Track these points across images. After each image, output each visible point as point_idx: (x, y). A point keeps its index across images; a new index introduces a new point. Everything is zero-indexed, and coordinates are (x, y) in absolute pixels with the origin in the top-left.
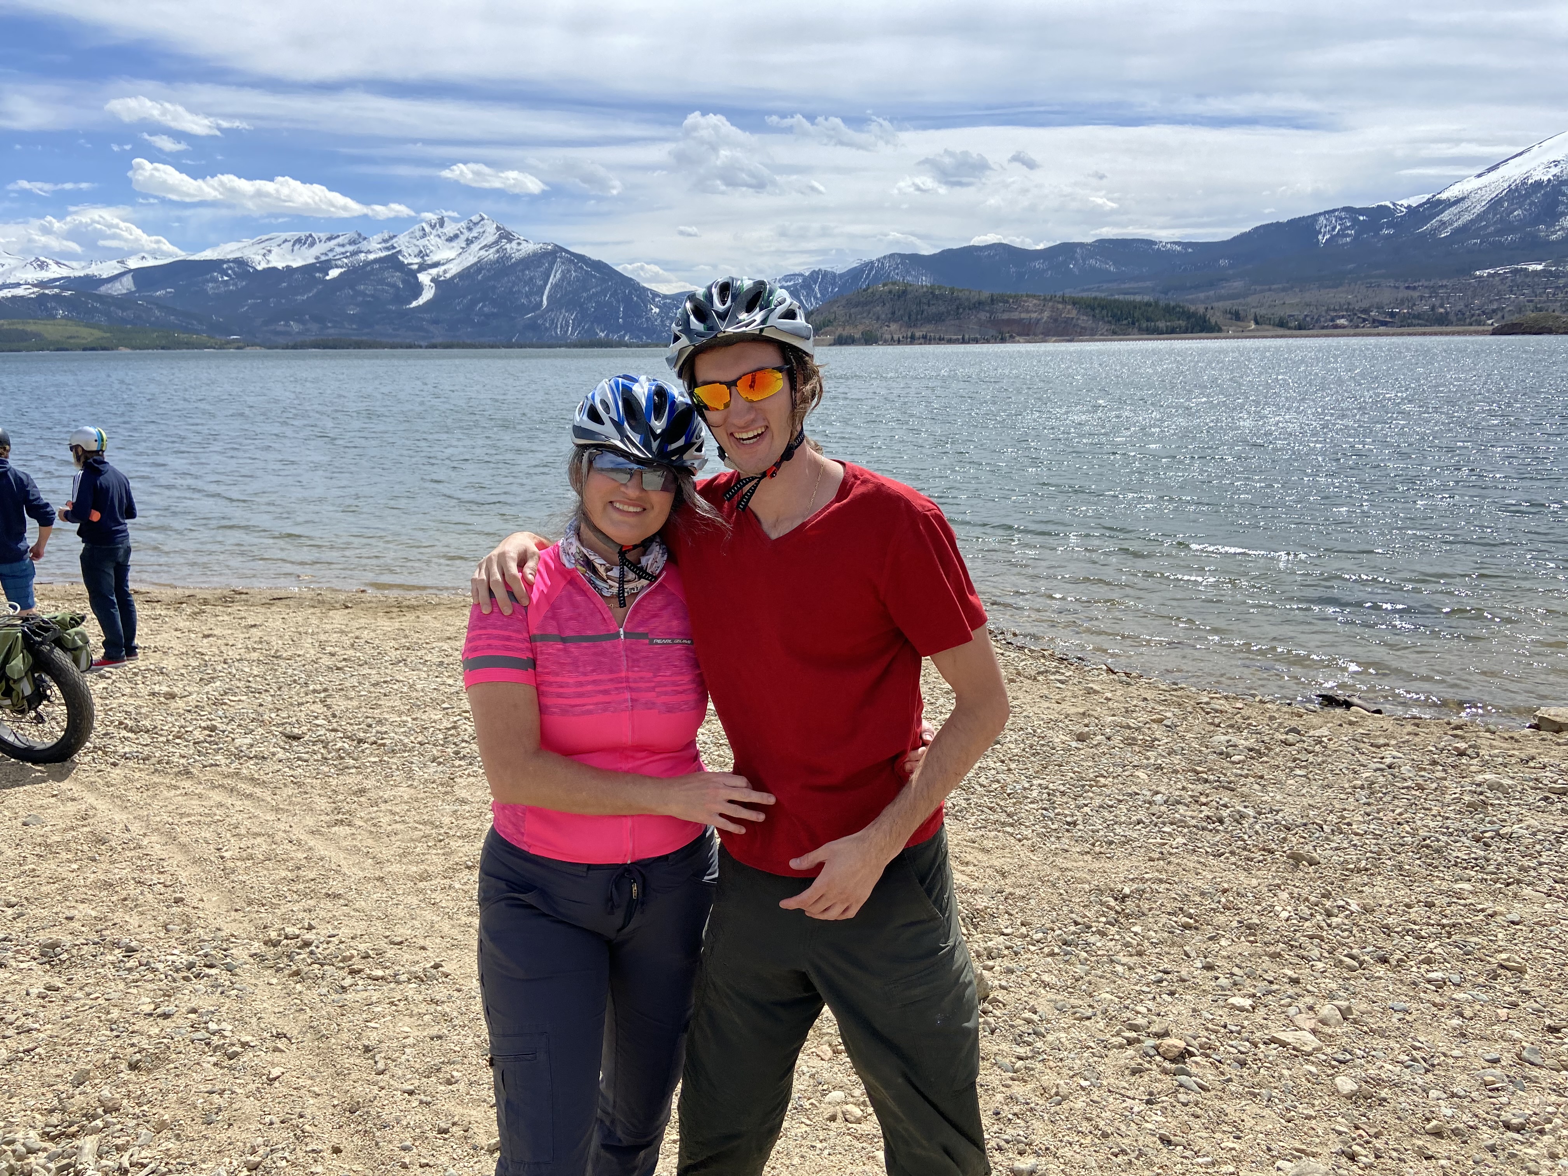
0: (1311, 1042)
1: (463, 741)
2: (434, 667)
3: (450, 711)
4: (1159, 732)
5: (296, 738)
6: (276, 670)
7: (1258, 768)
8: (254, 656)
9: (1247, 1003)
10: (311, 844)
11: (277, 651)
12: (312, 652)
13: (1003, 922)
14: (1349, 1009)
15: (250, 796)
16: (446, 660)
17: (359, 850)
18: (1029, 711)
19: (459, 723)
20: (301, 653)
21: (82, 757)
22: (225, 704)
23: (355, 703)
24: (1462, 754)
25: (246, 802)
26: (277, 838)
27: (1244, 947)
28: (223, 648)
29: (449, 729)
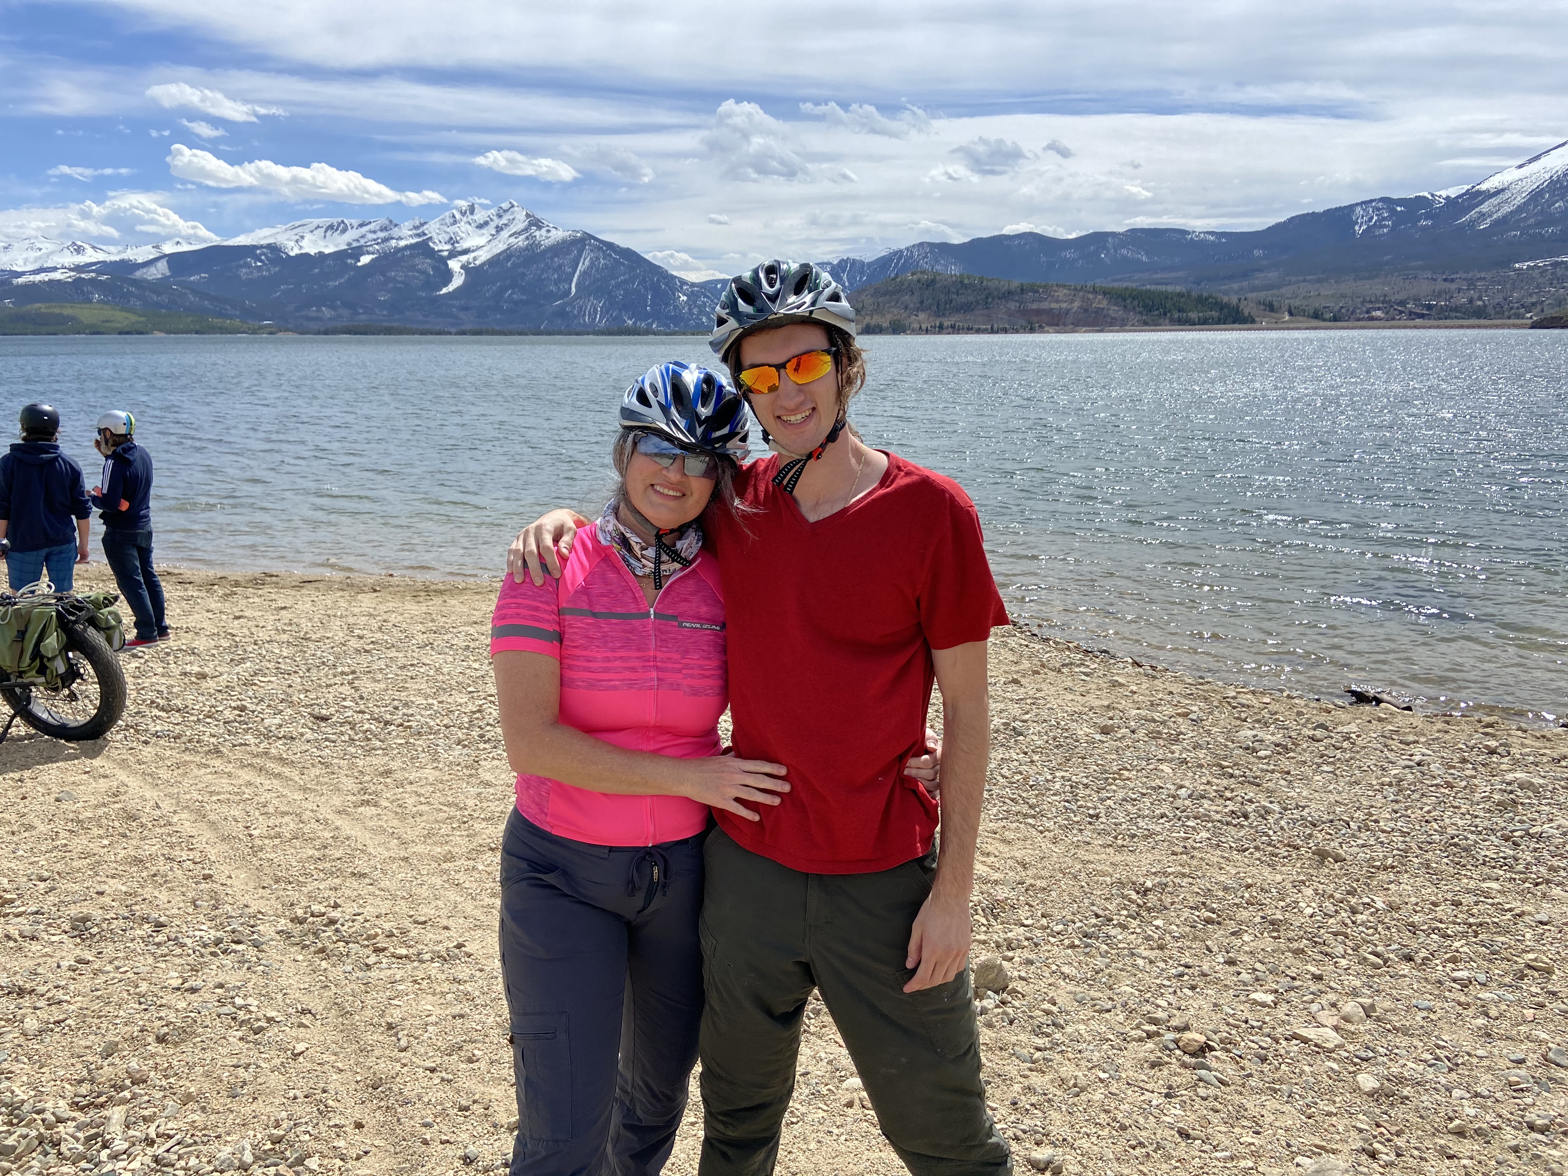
0: (1333, 1039)
1: (488, 724)
2: (460, 651)
3: (475, 694)
4: (1184, 725)
5: (325, 719)
6: (305, 652)
7: (1285, 763)
8: (284, 637)
9: (1269, 998)
10: (338, 823)
11: (306, 633)
12: (341, 634)
13: (1023, 913)
14: (1372, 1007)
15: (278, 776)
16: (472, 645)
17: (385, 830)
18: (1053, 703)
19: (484, 707)
20: (330, 635)
21: (114, 735)
22: (255, 684)
23: (382, 686)
24: (1492, 752)
25: (275, 782)
26: (304, 817)
27: (1267, 942)
28: (254, 630)
29: (474, 713)
